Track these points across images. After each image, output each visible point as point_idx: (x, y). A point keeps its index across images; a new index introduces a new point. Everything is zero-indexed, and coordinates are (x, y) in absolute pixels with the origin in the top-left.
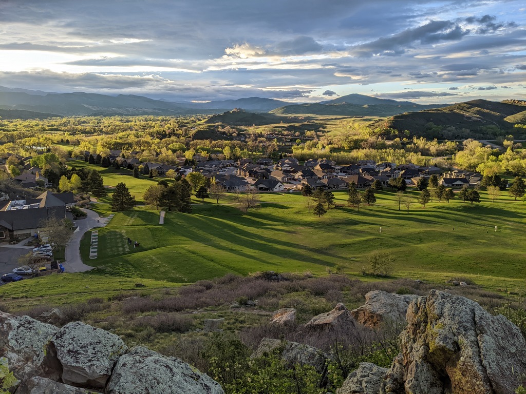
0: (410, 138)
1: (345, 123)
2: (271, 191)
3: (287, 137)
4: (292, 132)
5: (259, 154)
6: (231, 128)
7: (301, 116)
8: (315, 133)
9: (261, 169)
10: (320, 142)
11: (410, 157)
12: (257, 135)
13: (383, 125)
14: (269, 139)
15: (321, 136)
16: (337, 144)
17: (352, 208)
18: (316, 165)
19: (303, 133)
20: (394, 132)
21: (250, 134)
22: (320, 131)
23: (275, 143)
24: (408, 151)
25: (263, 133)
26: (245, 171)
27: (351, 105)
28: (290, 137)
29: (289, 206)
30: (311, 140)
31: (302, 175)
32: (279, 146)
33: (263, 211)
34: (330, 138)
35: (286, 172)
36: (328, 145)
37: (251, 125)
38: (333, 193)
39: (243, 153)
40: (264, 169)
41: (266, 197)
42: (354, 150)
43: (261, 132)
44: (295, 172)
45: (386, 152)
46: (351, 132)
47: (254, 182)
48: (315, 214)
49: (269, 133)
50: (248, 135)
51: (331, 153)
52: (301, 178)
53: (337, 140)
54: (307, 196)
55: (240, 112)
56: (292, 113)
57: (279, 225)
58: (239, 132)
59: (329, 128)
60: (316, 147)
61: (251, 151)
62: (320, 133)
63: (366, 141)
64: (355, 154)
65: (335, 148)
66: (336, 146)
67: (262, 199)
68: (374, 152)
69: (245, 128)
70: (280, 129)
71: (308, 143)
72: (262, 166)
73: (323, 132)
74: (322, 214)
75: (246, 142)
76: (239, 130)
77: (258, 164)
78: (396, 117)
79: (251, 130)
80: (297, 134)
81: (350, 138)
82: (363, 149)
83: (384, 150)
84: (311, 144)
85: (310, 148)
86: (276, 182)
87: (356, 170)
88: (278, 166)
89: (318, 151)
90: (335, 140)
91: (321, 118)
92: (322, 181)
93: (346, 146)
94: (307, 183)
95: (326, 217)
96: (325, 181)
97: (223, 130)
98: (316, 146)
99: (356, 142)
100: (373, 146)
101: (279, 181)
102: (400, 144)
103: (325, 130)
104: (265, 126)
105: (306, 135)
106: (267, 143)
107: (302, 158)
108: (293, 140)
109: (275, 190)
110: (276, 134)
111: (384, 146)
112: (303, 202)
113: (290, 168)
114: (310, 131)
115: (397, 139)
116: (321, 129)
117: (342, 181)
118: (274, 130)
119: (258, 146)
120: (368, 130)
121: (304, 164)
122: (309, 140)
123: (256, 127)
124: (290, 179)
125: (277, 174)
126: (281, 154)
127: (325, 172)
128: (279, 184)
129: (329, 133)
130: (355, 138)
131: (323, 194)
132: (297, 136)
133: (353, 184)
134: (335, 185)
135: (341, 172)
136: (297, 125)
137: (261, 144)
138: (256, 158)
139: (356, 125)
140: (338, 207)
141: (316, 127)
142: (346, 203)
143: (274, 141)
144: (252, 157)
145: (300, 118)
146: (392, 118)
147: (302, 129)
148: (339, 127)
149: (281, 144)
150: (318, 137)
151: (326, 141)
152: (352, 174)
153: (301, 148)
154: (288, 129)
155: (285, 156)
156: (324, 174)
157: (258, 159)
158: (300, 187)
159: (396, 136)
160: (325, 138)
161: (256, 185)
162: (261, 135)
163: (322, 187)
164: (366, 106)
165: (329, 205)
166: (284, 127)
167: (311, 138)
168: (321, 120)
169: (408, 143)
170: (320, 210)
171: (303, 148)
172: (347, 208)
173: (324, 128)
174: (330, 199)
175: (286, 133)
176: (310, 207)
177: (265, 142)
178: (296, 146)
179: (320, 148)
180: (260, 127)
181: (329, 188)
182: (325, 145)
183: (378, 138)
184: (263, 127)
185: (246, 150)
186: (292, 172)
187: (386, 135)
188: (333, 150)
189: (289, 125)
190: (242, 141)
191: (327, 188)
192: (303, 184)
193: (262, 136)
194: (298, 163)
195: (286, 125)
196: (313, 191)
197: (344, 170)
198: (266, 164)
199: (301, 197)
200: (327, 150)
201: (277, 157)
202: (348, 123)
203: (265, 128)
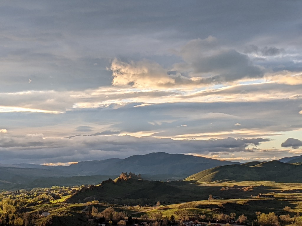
4: (233, 215)
6: (116, 210)
7: (247, 184)
8: (275, 217)
12: (165, 223)
21: (152, 221)
22: (286, 213)
25: (176, 217)
37: (153, 204)
43: (173, 217)
49: (187, 218)
55: (133, 180)
56: (230, 179)
58: (130, 218)
69: (143, 209)
70: (208, 210)
73: (292, 215)
76: (131, 213)
80: (242, 218)
91: (286, 188)
97: (100, 215)
103: (295, 210)
104: (179, 205)
105: (260, 220)
110: (201, 220)
114: (266, 212)
116: (287, 208)
118: (198, 212)
123: (162, 206)
136: (240, 201)
145: (246, 189)
154: (224, 209)
166: (216, 206)
168: (285, 192)
173: (293, 206)
175: (220, 217)
180: (170, 206)
184: (175, 207)
189: (225, 201)
195: (218, 202)
203: (179, 208)
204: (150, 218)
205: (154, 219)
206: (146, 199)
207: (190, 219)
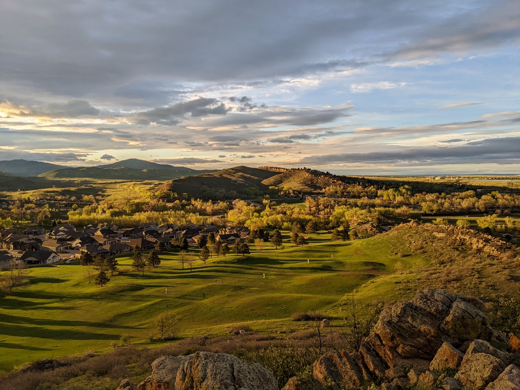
0: (189, 199)
1: (125, 186)
2: (42, 264)
3: (61, 202)
4: (68, 197)
5: (26, 222)
7: (77, 180)
8: (93, 197)
9: (29, 240)
10: (99, 206)
11: (189, 218)
12: (23, 201)
13: (163, 188)
14: (39, 204)
15: (101, 200)
16: (118, 208)
17: (137, 273)
18: (96, 230)
19: (79, 198)
20: (174, 195)
21: (14, 201)
22: (99, 195)
23: (46, 208)
24: (188, 212)
25: (31, 198)
26: (8, 243)
27: (130, 169)
28: (64, 202)
29: (65, 279)
30: (89, 205)
31: (80, 243)
32: (51, 212)
33: (33, 288)
34: (111, 202)
35: (61, 241)
36: (109, 209)
37: (15, 190)
38: (116, 259)
39: (5, 222)
40: (33, 239)
41: (37, 272)
42: (137, 213)
43: (29, 198)
44: (72, 239)
45: (168, 214)
46: (132, 196)
47: (20, 256)
48: (96, 284)
49: (38, 198)
50: (12, 201)
51: (112, 217)
52: (80, 245)
53: (117, 204)
54: (87, 265)
56: (67, 176)
57: (53, 302)
59: (108, 192)
60: (95, 212)
61: (16, 219)
62: (100, 198)
63: (147, 203)
64: (137, 217)
65: (116, 212)
66: (117, 210)
67: (31, 274)
68: (156, 214)
69: (8, 194)
70: (52, 194)
71: (86, 208)
72: (31, 236)
73: (103, 196)
74: (104, 283)
75: (10, 210)
77: (25, 233)
78: (174, 181)
79: (16, 195)
80: (73, 198)
81: (131, 201)
82: (145, 211)
83: (166, 212)
84: (90, 208)
85: (89, 213)
86: (49, 253)
87: (139, 234)
88: (51, 234)
89: (99, 216)
90: (116, 203)
91: (100, 182)
92: (104, 247)
93: (127, 210)
94: (86, 251)
95: (110, 286)
96: (107, 247)
98: (95, 210)
99: (138, 205)
100: (155, 209)
101: (52, 252)
102: (180, 206)
103: (105, 194)
104: (33, 191)
105: (84, 199)
106: (37, 210)
107: (80, 224)
108: (69, 206)
109: (48, 262)
110: (47, 200)
111: (165, 208)
112: (81, 272)
113: (66, 235)
114: (88, 195)
115: (177, 201)
116: (100, 193)
117: (126, 245)
118: (45, 195)
119: (24, 213)
120: (149, 193)
121: (83, 230)
122: (87, 205)
123: (21, 192)
124: (67, 248)
125: (49, 243)
126: (55, 221)
127: (106, 238)
128: (53, 255)
129: (109, 197)
130: (137, 201)
131: (105, 260)
132: (73, 201)
133: (137, 247)
134: (118, 251)
135: (124, 236)
136: (73, 189)
137: (29, 211)
138: (22, 227)
139: (137, 189)
140: (122, 274)
141: (95, 191)
142: (131, 268)
143: (46, 207)
144: (18, 226)
145: (76, 182)
146: (171, 182)
147: (79, 194)
148: (119, 191)
149: (54, 210)
150: (98, 201)
151: (106, 205)
152: (135, 238)
153: (78, 214)
154: (63, 193)
155: (60, 223)
156: (106, 239)
157: (25, 228)
158: (78, 256)
159: (175, 199)
160: (105, 203)
161: (22, 258)
162: (28, 201)
163: (104, 254)
164: (145, 171)
165: (112, 272)
166: (57, 192)
167: (89, 203)
168: (99, 184)
169: (187, 205)
170: (102, 279)
171: (80, 214)
172: (131, 273)
173: (104, 192)
174: (113, 266)
175: (59, 198)
176: (90, 278)
177: (34, 209)
178: (72, 212)
179: (100, 212)
180: (27, 192)
181: (111, 255)
182: (105, 209)
183: (159, 201)
184: (30, 192)
185: (9, 219)
186: (69, 240)
187: (166, 197)
188: (114, 214)
189: (63, 189)
190: (3, 209)
191: (109, 254)
192: (83, 252)
193: (31, 202)
194: (75, 230)
195: (59, 189)
196: (94, 259)
197: (126, 234)
198: (36, 233)
199: (80, 268)
200: (108, 214)
201: (49, 225)
202: (129, 187)
203: (33, 193)
204: (13, 199)
205: (16, 199)
206: (10, 188)
207: (40, 199)
